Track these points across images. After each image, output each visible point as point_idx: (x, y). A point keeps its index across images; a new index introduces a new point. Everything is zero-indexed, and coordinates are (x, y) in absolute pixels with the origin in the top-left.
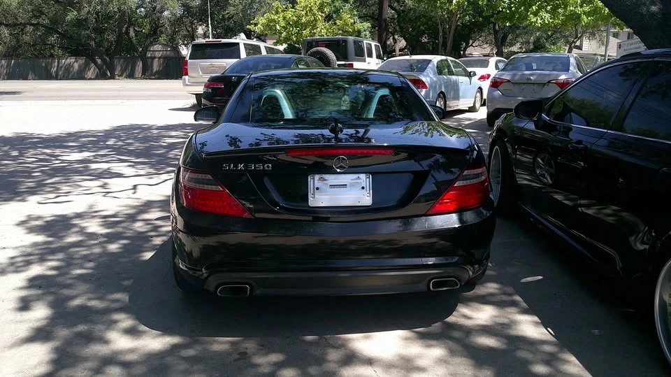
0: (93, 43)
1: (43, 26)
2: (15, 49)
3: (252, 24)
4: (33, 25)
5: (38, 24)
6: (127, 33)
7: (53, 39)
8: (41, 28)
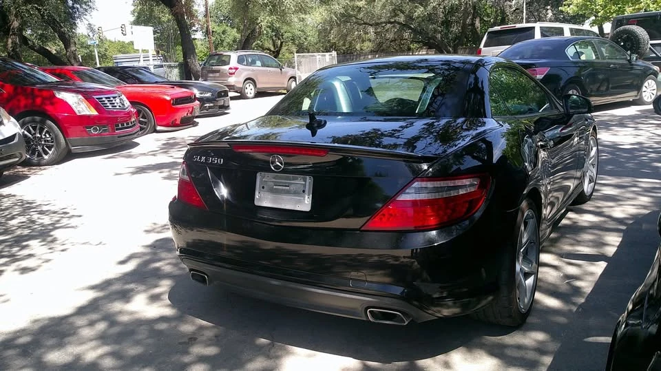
0: (439, 36)
1: (399, 23)
2: (380, 45)
3: (565, 5)
4: (391, 23)
5: (395, 21)
6: (473, 24)
7: (406, 35)
8: (398, 26)
